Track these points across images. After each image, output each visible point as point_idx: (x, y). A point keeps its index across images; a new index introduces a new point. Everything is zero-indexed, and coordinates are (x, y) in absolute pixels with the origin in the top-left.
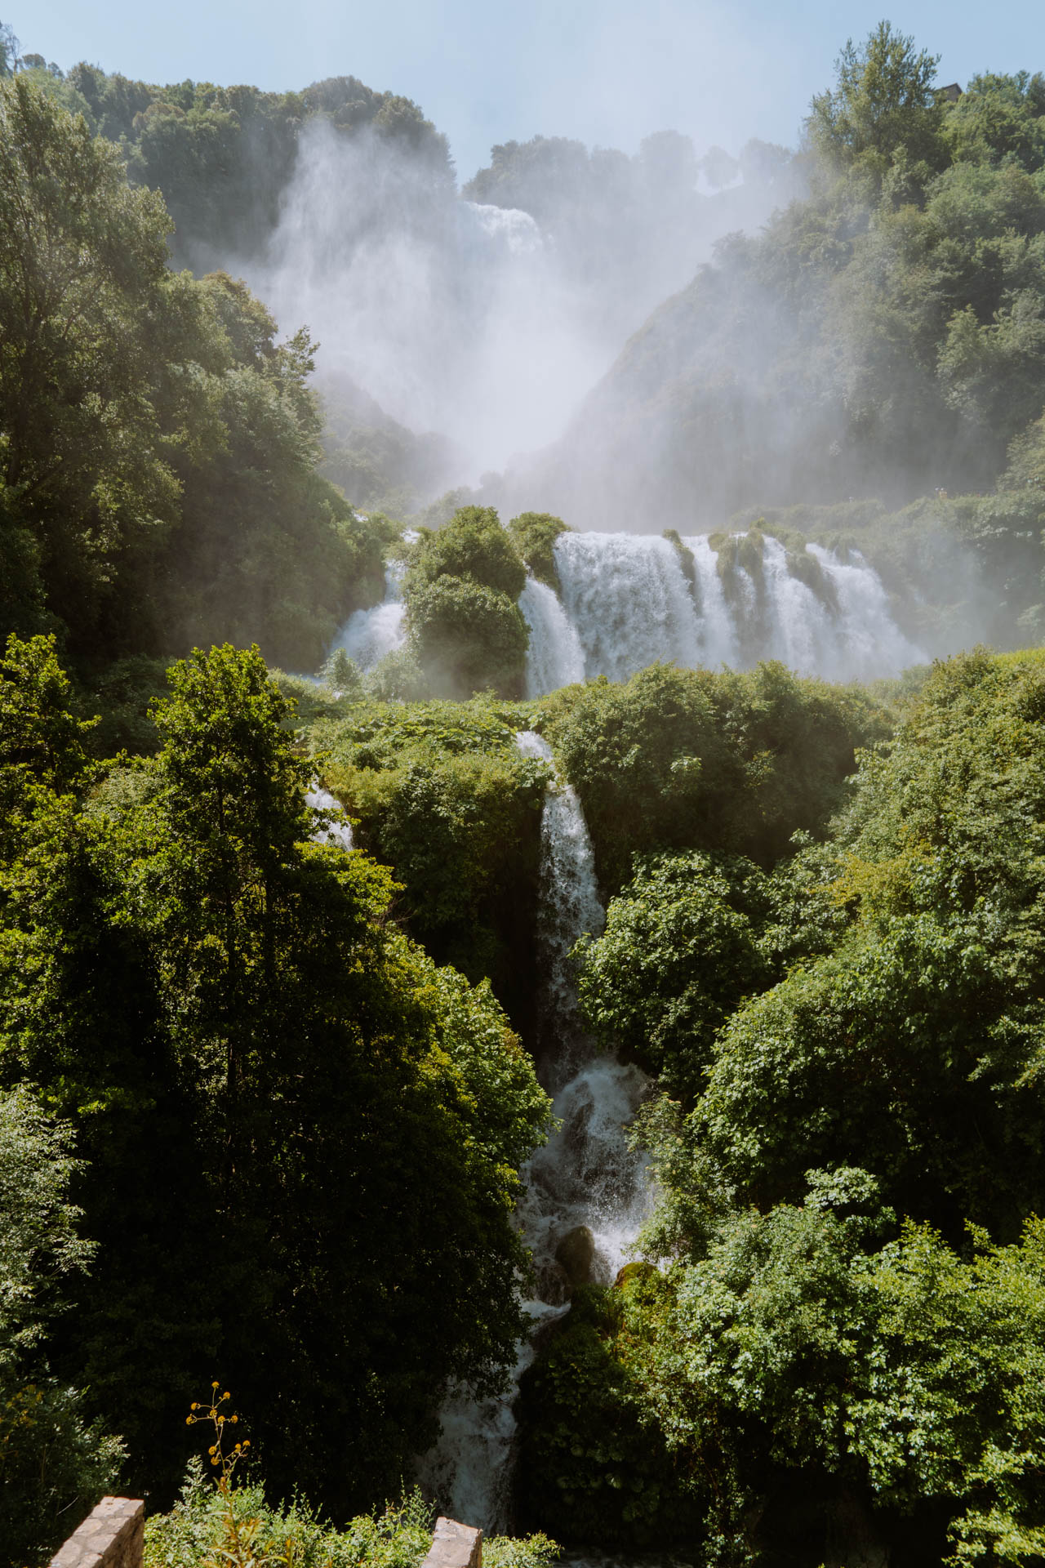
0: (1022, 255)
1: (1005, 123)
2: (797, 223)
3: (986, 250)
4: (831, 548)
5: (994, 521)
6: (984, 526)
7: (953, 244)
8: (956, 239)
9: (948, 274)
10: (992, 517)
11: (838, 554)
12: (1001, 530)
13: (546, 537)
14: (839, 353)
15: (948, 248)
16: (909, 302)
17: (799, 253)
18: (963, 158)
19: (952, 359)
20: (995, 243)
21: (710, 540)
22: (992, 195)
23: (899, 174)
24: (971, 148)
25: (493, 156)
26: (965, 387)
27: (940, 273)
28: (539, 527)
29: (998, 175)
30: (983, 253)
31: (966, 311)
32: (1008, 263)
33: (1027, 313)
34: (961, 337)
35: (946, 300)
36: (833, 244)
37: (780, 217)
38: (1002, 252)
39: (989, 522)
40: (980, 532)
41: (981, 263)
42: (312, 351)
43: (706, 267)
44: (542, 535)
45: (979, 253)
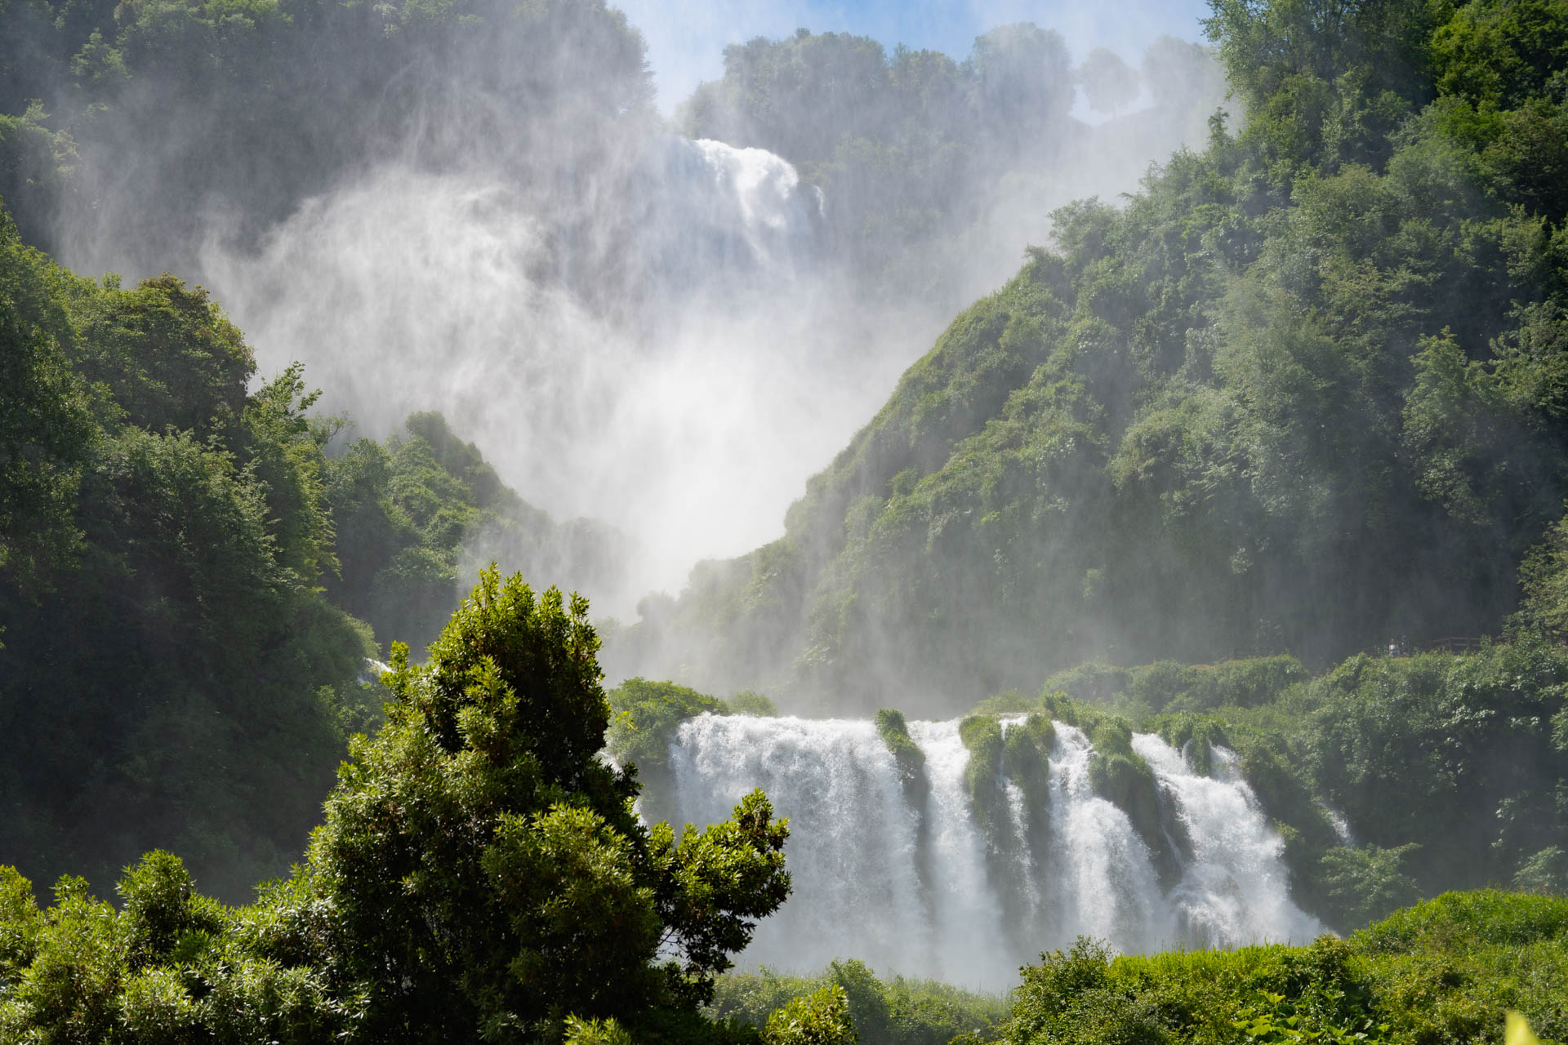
0: (1542, 248)
1: (1547, 27)
2: (1182, 185)
3: (1479, 240)
4: (1180, 745)
5: (1474, 698)
6: (1455, 706)
7: (1423, 229)
8: (1428, 221)
9: (1418, 277)
10: (1469, 690)
11: (1191, 753)
12: (1483, 713)
13: (658, 723)
14: (1242, 400)
15: (1418, 236)
16: (1356, 322)
17: (1184, 235)
18: (1455, 87)
19: (1423, 417)
20: (1494, 228)
21: (963, 728)
22: (1492, 150)
23: (1351, 112)
24: (1468, 74)
25: (727, 61)
26: (1448, 464)
27: (1404, 276)
28: (649, 705)
29: (1507, 118)
30: (1474, 243)
31: (1441, 337)
32: (1517, 260)
33: (1549, 342)
34: (1435, 380)
35: (1418, 317)
36: (1240, 223)
37: (1161, 176)
38: (1505, 242)
39: (1465, 700)
40: (1450, 716)
41: (1471, 259)
42: (304, 405)
43: (1038, 254)
44: (652, 719)
45: (1467, 244)
